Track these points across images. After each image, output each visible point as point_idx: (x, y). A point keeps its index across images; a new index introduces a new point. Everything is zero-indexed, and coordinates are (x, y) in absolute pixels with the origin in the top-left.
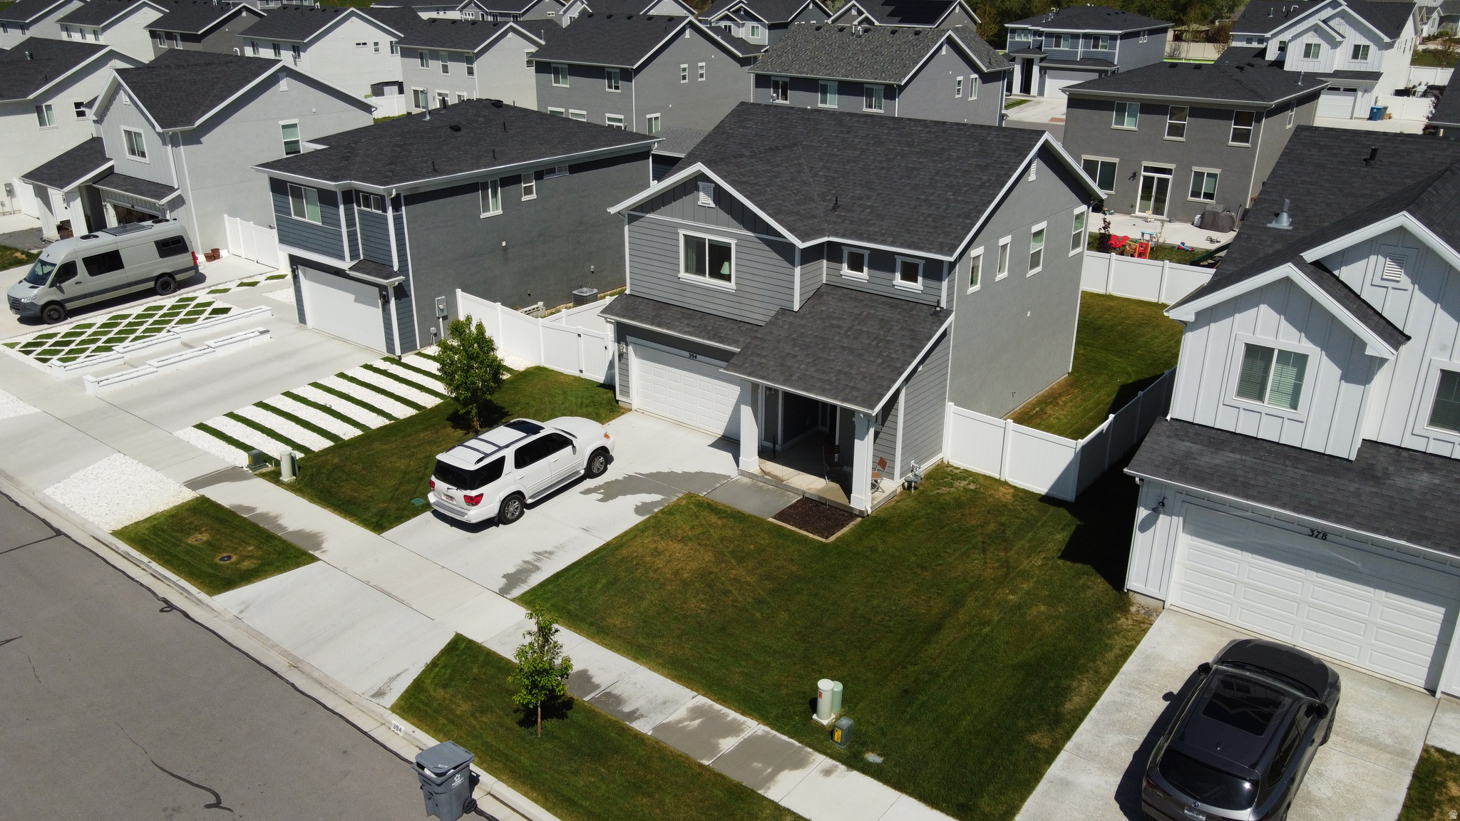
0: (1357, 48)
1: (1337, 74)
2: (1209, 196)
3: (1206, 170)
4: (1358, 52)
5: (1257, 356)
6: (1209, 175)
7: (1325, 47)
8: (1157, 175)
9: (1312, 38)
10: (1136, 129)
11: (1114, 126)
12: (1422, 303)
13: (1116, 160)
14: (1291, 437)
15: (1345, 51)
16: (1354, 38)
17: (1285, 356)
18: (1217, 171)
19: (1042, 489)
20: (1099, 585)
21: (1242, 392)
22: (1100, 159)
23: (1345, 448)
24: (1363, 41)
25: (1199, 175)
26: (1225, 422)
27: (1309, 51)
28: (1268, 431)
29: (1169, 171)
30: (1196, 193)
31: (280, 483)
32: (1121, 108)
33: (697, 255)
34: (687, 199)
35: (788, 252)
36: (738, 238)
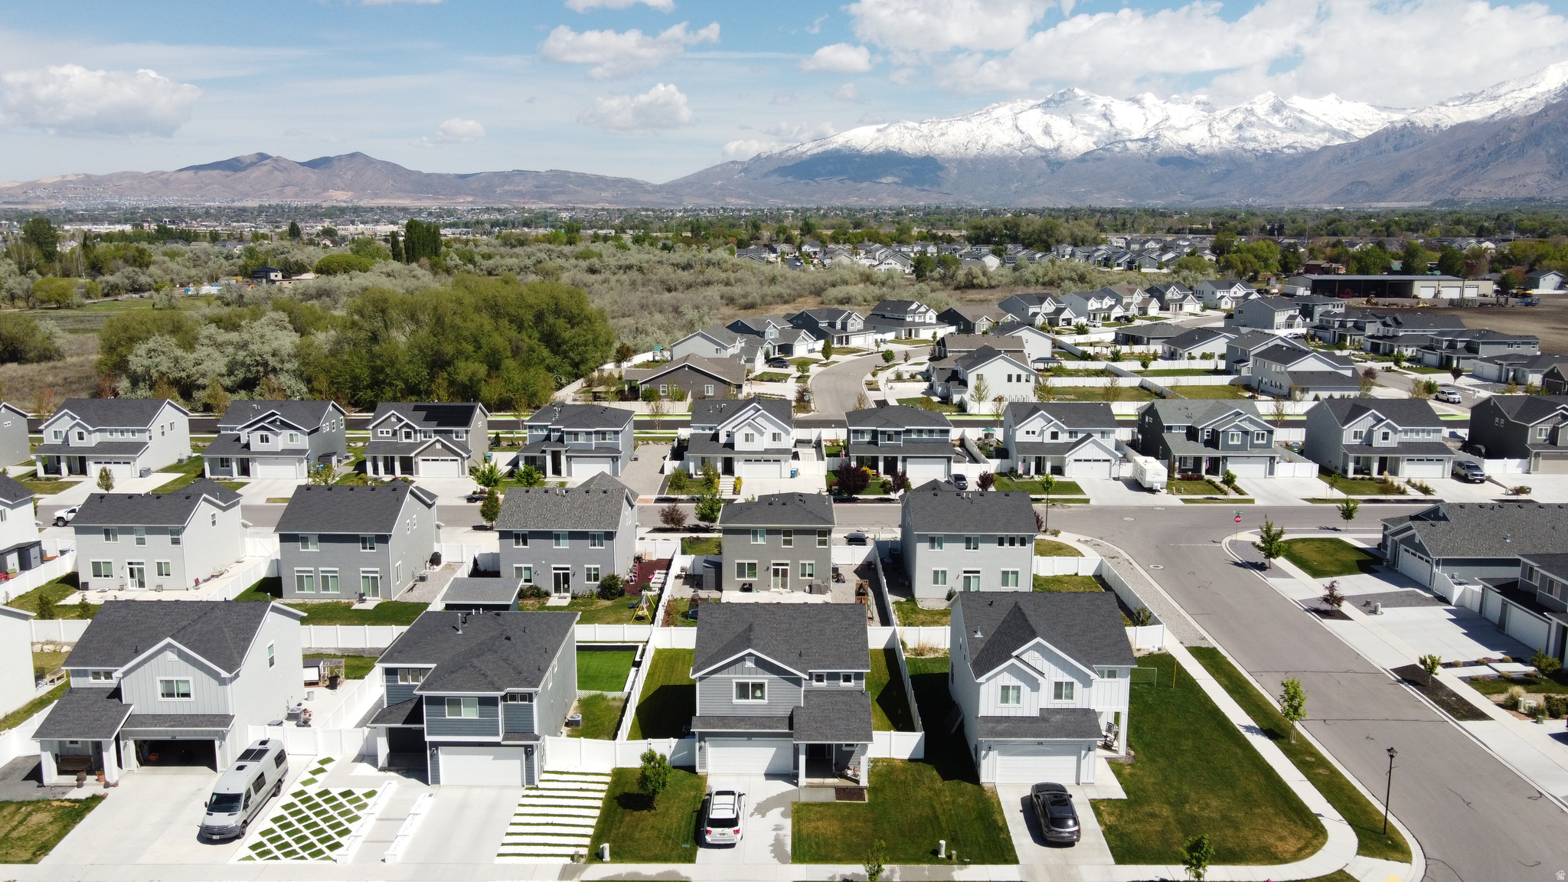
0: (774, 434)
1: (766, 451)
2: (810, 575)
3: (807, 562)
4: (775, 437)
5: (1005, 689)
6: (809, 564)
7: (756, 435)
8: (780, 567)
9: (749, 431)
10: (765, 543)
11: (752, 543)
12: (1046, 663)
13: (756, 561)
14: (1019, 714)
15: (768, 436)
16: (771, 429)
17: (1014, 687)
18: (813, 562)
19: (907, 757)
20: (969, 786)
21: (1002, 702)
22: (747, 562)
23: (1036, 713)
24: (777, 431)
25: (804, 565)
26: (998, 714)
27: (747, 438)
28: (1012, 714)
29: (787, 565)
30: (803, 575)
31: (607, 862)
32: (755, 532)
33: (743, 690)
34: (738, 665)
35: (797, 682)
36: (769, 679)
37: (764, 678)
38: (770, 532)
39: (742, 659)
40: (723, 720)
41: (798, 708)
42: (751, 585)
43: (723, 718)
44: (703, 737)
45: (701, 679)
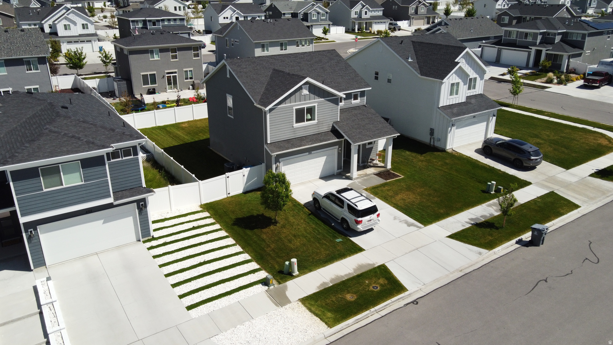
0: (83, 25)
1: (80, 36)
2: (191, 78)
3: (188, 69)
4: (84, 26)
6: (190, 71)
7: (72, 26)
8: (172, 75)
9: (67, 23)
10: (159, 59)
11: (151, 59)
13: (155, 72)
14: (457, 101)
15: (79, 26)
16: (80, 21)
17: (456, 84)
18: (192, 69)
21: (451, 95)
22: (149, 73)
24: (85, 22)
25: (186, 71)
26: (448, 103)
27: (66, 27)
28: (454, 102)
29: (175, 73)
30: (187, 79)
31: (297, 276)
32: (152, 52)
33: (300, 116)
34: (297, 94)
35: (336, 101)
36: (318, 102)
37: (315, 102)
38: (162, 50)
39: (300, 88)
40: (289, 142)
41: (336, 123)
42: (154, 89)
43: (288, 141)
44: (278, 158)
45: (271, 110)
